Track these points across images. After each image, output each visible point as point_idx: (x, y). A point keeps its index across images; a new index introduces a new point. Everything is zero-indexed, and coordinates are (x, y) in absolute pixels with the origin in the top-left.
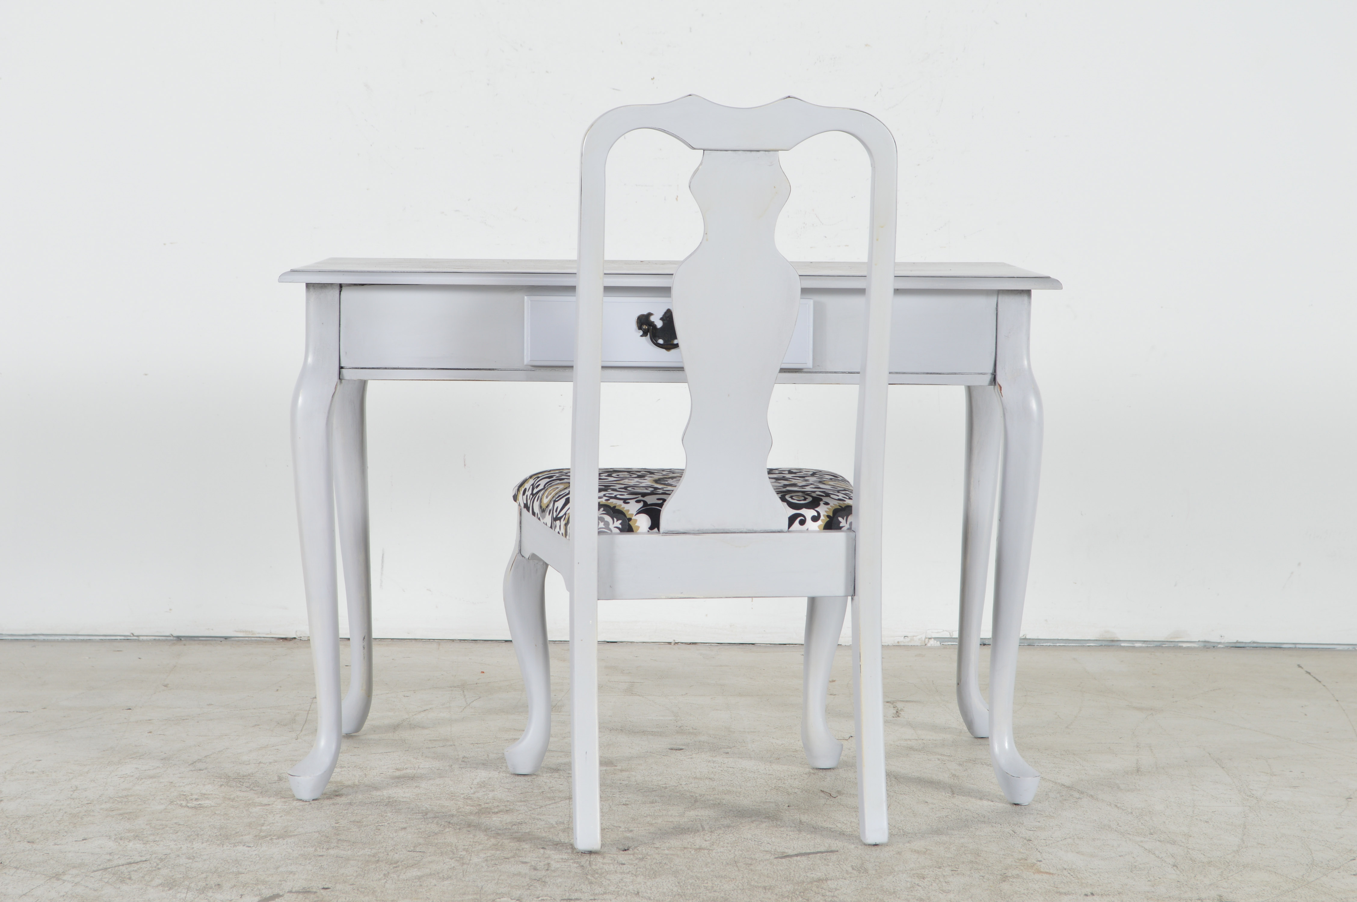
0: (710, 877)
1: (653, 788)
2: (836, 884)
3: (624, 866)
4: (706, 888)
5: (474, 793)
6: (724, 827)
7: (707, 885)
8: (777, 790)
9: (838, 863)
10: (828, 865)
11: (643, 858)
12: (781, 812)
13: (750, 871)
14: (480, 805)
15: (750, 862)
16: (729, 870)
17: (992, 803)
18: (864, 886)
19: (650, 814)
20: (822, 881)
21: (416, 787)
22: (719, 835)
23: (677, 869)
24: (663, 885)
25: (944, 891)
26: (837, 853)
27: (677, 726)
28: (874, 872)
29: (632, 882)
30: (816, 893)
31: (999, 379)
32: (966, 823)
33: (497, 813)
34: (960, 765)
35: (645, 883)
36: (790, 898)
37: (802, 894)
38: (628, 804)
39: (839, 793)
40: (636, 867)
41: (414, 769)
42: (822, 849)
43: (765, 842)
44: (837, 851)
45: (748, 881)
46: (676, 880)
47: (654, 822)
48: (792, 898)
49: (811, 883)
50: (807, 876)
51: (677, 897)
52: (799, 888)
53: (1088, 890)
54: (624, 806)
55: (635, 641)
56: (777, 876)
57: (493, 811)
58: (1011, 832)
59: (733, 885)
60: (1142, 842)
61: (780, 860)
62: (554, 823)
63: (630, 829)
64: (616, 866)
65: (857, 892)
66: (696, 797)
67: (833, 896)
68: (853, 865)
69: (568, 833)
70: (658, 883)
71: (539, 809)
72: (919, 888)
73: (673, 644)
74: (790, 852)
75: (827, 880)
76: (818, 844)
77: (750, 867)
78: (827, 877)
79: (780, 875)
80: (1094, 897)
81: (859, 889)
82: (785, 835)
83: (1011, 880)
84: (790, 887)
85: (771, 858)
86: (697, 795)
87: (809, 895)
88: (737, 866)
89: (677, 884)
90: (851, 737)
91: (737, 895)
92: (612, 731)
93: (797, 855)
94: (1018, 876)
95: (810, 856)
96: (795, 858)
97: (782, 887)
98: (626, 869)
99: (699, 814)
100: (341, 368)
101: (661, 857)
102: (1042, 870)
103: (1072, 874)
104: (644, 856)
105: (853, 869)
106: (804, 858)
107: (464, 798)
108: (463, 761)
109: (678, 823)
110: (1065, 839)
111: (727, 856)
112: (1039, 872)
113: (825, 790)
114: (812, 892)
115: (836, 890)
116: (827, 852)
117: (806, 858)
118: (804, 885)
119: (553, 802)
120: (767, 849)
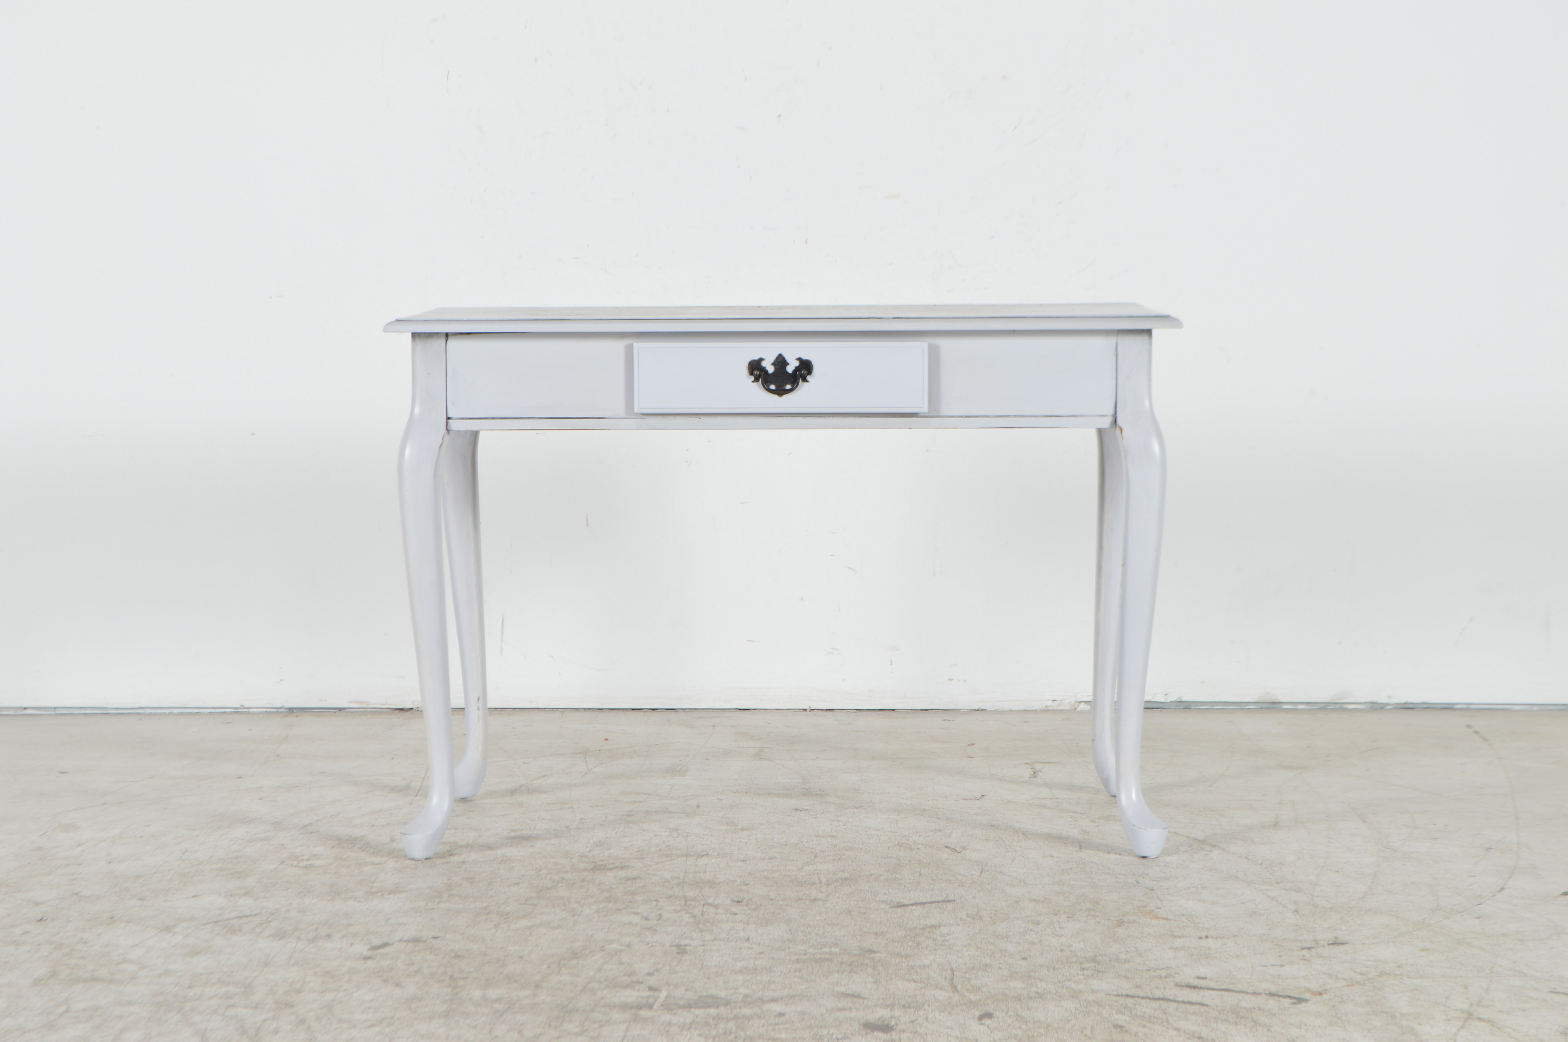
0: (823, 924)
1: (773, 846)
2: (948, 930)
4: (817, 934)
5: (590, 851)
6: (842, 880)
8: (900, 846)
9: (952, 910)
10: (943, 913)
11: (756, 909)
12: (902, 866)
13: (864, 921)
14: (595, 862)
15: (864, 911)
16: (844, 920)
17: (1119, 857)
18: (977, 931)
19: (768, 869)
20: (935, 928)
21: (531, 846)
22: (835, 888)
23: (789, 918)
24: (774, 932)
25: (1057, 935)
26: (953, 902)
27: (804, 789)
28: (989, 919)
29: (743, 930)
30: (929, 939)
31: (1119, 421)
32: (1090, 874)
33: (612, 869)
34: (1093, 821)
35: (757, 930)
37: (913, 939)
38: (746, 861)
39: (964, 848)
40: (748, 917)
41: (530, 830)
42: (939, 899)
43: (882, 893)
44: (954, 900)
45: (860, 928)
46: (788, 928)
47: (771, 876)
49: (924, 929)
50: (920, 924)
52: (911, 933)
53: (1203, 934)
54: (742, 863)
55: (769, 708)
56: (890, 924)
57: (608, 868)
58: (1135, 882)
59: (845, 931)
60: (1267, 890)
61: (895, 909)
62: (669, 878)
63: (746, 883)
64: (728, 917)
65: (970, 937)
66: (816, 853)
67: (945, 941)
68: (969, 912)
69: (683, 887)
70: (769, 931)
71: (655, 866)
72: (1033, 933)
73: (808, 711)
74: (906, 902)
75: (939, 926)
76: (936, 894)
78: (941, 924)
79: (894, 923)
80: (1209, 940)
81: (972, 934)
82: (903, 887)
83: (1127, 925)
84: (901, 933)
85: (886, 908)
86: (817, 851)
88: (852, 917)
89: (788, 931)
90: (983, 796)
91: (847, 940)
92: (736, 793)
93: (912, 905)
94: (1134, 922)
95: (925, 905)
96: (911, 907)
97: (894, 933)
98: (738, 919)
99: (817, 868)
100: (448, 418)
101: (775, 907)
102: (1160, 916)
103: (1190, 919)
104: (757, 907)
105: (968, 916)
106: (919, 907)
107: (580, 856)
108: (581, 823)
109: (795, 877)
110: (1189, 888)
111: (842, 906)
112: (1157, 917)
113: (949, 845)
114: (923, 937)
116: (944, 901)
117: (921, 907)
118: (917, 931)
119: (670, 858)
120: (882, 899)
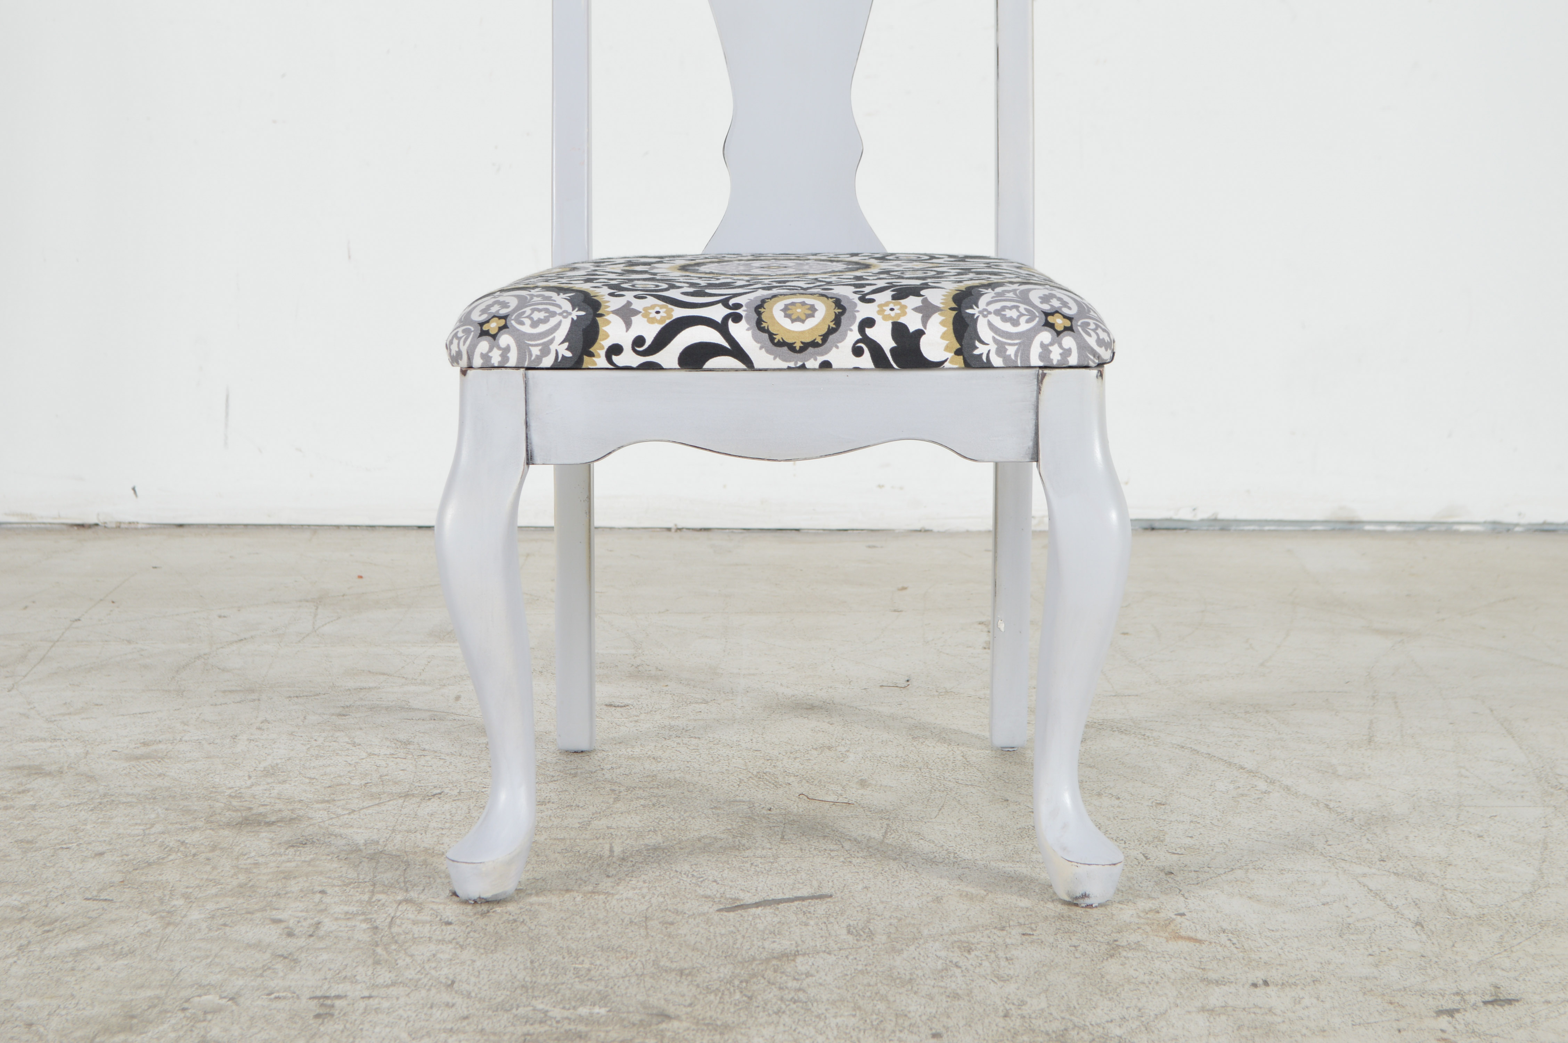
0: (593, 948)
2: (810, 963)
3: (449, 927)
5: (251, 786)
6: (648, 850)
7: (580, 966)
8: (760, 778)
9: (825, 920)
10: (806, 925)
12: (755, 820)
13: (666, 938)
14: (250, 809)
15: (671, 919)
16: (631, 935)
18: (860, 968)
20: (788, 957)
22: (633, 866)
23: (539, 934)
24: (503, 966)
26: (829, 899)
29: (451, 960)
30: (769, 982)
33: (272, 823)
35: (474, 961)
36: (720, 994)
37: (744, 984)
40: (469, 929)
41: (172, 743)
42: (806, 892)
43: (711, 878)
44: (831, 896)
45: (657, 957)
46: (530, 955)
48: (723, 994)
49: (768, 960)
50: (764, 948)
51: (519, 991)
52: (742, 972)
56: (711, 948)
57: (268, 820)
59: (627, 966)
61: (726, 914)
62: (362, 842)
64: (434, 928)
65: (845, 979)
66: (620, 792)
67: (800, 990)
68: (851, 923)
70: (495, 963)
74: (748, 898)
75: (796, 955)
76: (801, 881)
77: (668, 930)
78: (799, 948)
79: (717, 946)
81: (849, 973)
82: (748, 865)
84: (726, 971)
85: (711, 910)
86: (623, 789)
87: (755, 987)
88: (646, 927)
89: (529, 964)
91: (627, 988)
93: (757, 905)
95: (779, 906)
96: (753, 910)
97: (713, 970)
99: (614, 826)
103: (1235, 940)
105: (849, 932)
106: (768, 910)
107: (230, 796)
109: (572, 841)
111: (635, 906)
114: (762, 981)
115: (807, 977)
116: (813, 897)
117: (771, 911)
118: (754, 966)
119: (377, 802)
120: (709, 893)
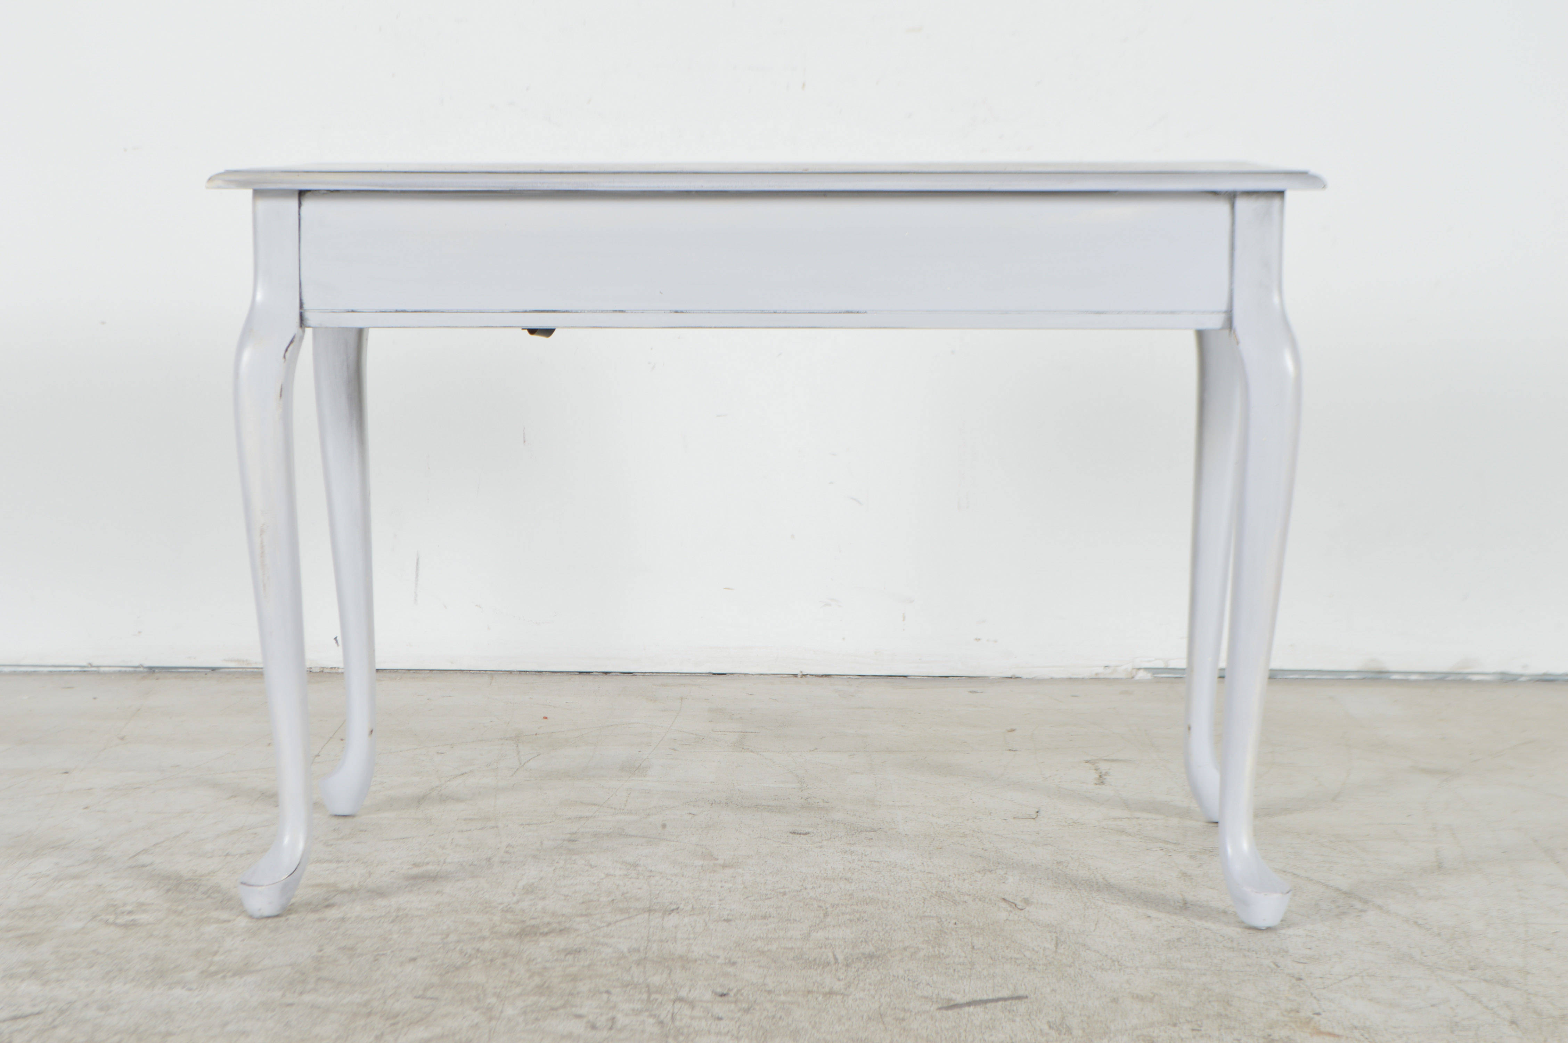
1: (766, 895)
3: (722, 1022)
5: (518, 902)
6: (866, 958)
8: (939, 897)
9: (1028, 1017)
10: (1014, 1021)
11: (749, 1009)
12: (946, 932)
13: (902, 1032)
14: (523, 922)
15: (901, 1016)
16: (872, 1029)
19: (762, 935)
21: (438, 892)
22: (857, 971)
26: (1026, 1000)
27: (802, 798)
33: (547, 934)
38: (730, 920)
39: (1027, 901)
40: (738, 1024)
41: (438, 865)
42: (1005, 993)
43: (924, 981)
44: (1027, 997)
47: (766, 949)
50: (984, 1040)
54: (726, 924)
55: (751, 672)
56: (941, 1040)
57: (541, 931)
61: (945, 1011)
62: (626, 950)
63: (732, 961)
64: (709, 1023)
66: (827, 908)
68: (1050, 1020)
69: (645, 967)
71: (606, 928)
73: (799, 677)
74: (959, 999)
76: (999, 985)
77: (902, 1025)
78: (1013, 1041)
79: (945, 1038)
82: (951, 971)
85: (932, 1009)
86: (828, 905)
88: (883, 1023)
93: (969, 1004)
95: (987, 1005)
96: (967, 1009)
98: (724, 1028)
99: (831, 937)
101: (775, 1006)
104: (750, 1005)
105: (1050, 1027)
106: (979, 1009)
107: (503, 911)
108: (507, 852)
109: (800, 950)
111: (869, 1005)
113: (1007, 897)
116: (1012, 998)
117: (981, 1009)
119: (627, 916)
120: (926, 994)
